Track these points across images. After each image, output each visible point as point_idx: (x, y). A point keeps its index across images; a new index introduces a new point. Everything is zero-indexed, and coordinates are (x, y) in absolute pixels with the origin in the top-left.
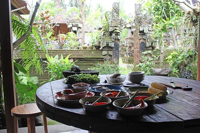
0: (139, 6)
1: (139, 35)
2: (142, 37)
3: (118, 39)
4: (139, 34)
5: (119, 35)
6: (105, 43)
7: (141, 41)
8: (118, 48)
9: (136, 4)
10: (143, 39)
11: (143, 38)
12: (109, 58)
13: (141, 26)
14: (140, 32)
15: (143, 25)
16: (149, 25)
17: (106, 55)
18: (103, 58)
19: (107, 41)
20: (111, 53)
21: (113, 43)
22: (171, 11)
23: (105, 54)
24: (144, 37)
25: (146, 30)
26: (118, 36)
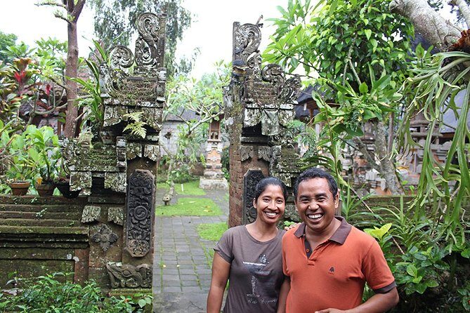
0: (248, 31)
1: (243, 143)
2: (256, 150)
3: (147, 159)
4: (241, 138)
5: (156, 143)
6: (88, 175)
7: (251, 168)
8: (145, 195)
9: (236, 24)
10: (259, 160)
11: (257, 154)
12: (108, 236)
13: (249, 106)
14: (247, 131)
15: (254, 105)
16: (282, 106)
17: (95, 223)
18: (85, 236)
19: (95, 169)
20: (116, 214)
21: (123, 176)
22: (374, 62)
23: (92, 219)
24: (263, 153)
25: (271, 127)
26: (150, 148)
